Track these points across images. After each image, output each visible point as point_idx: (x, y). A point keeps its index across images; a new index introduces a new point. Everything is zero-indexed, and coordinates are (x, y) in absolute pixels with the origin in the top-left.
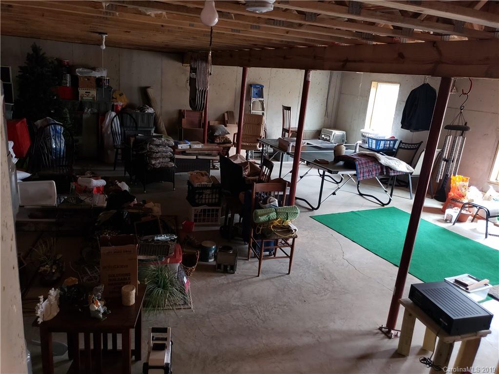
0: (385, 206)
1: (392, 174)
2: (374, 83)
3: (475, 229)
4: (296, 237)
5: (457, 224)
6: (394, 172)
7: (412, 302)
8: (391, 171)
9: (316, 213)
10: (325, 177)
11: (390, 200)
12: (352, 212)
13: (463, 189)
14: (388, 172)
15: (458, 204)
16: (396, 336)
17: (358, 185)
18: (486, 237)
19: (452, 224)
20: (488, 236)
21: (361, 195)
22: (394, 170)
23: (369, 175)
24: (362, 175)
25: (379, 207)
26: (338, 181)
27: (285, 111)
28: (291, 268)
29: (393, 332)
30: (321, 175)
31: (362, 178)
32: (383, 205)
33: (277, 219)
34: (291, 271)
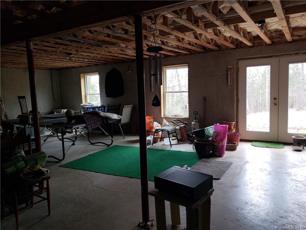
0: (110, 146)
1: (110, 122)
2: (82, 75)
3: (164, 144)
4: (49, 178)
5: (154, 145)
6: (111, 121)
7: (158, 190)
8: (108, 120)
9: (63, 163)
10: (65, 140)
11: (112, 141)
12: (89, 155)
13: (151, 123)
14: (107, 121)
15: (150, 133)
16: (152, 225)
17: (88, 138)
18: (171, 147)
19: (152, 145)
20: (172, 146)
21: (92, 144)
22: (110, 119)
23: (95, 126)
24: (90, 126)
25: (106, 147)
26: (74, 140)
27: (21, 100)
28: (51, 209)
29: (148, 223)
30: (60, 139)
31: (91, 128)
32: (109, 145)
33: (26, 167)
34: (52, 212)
